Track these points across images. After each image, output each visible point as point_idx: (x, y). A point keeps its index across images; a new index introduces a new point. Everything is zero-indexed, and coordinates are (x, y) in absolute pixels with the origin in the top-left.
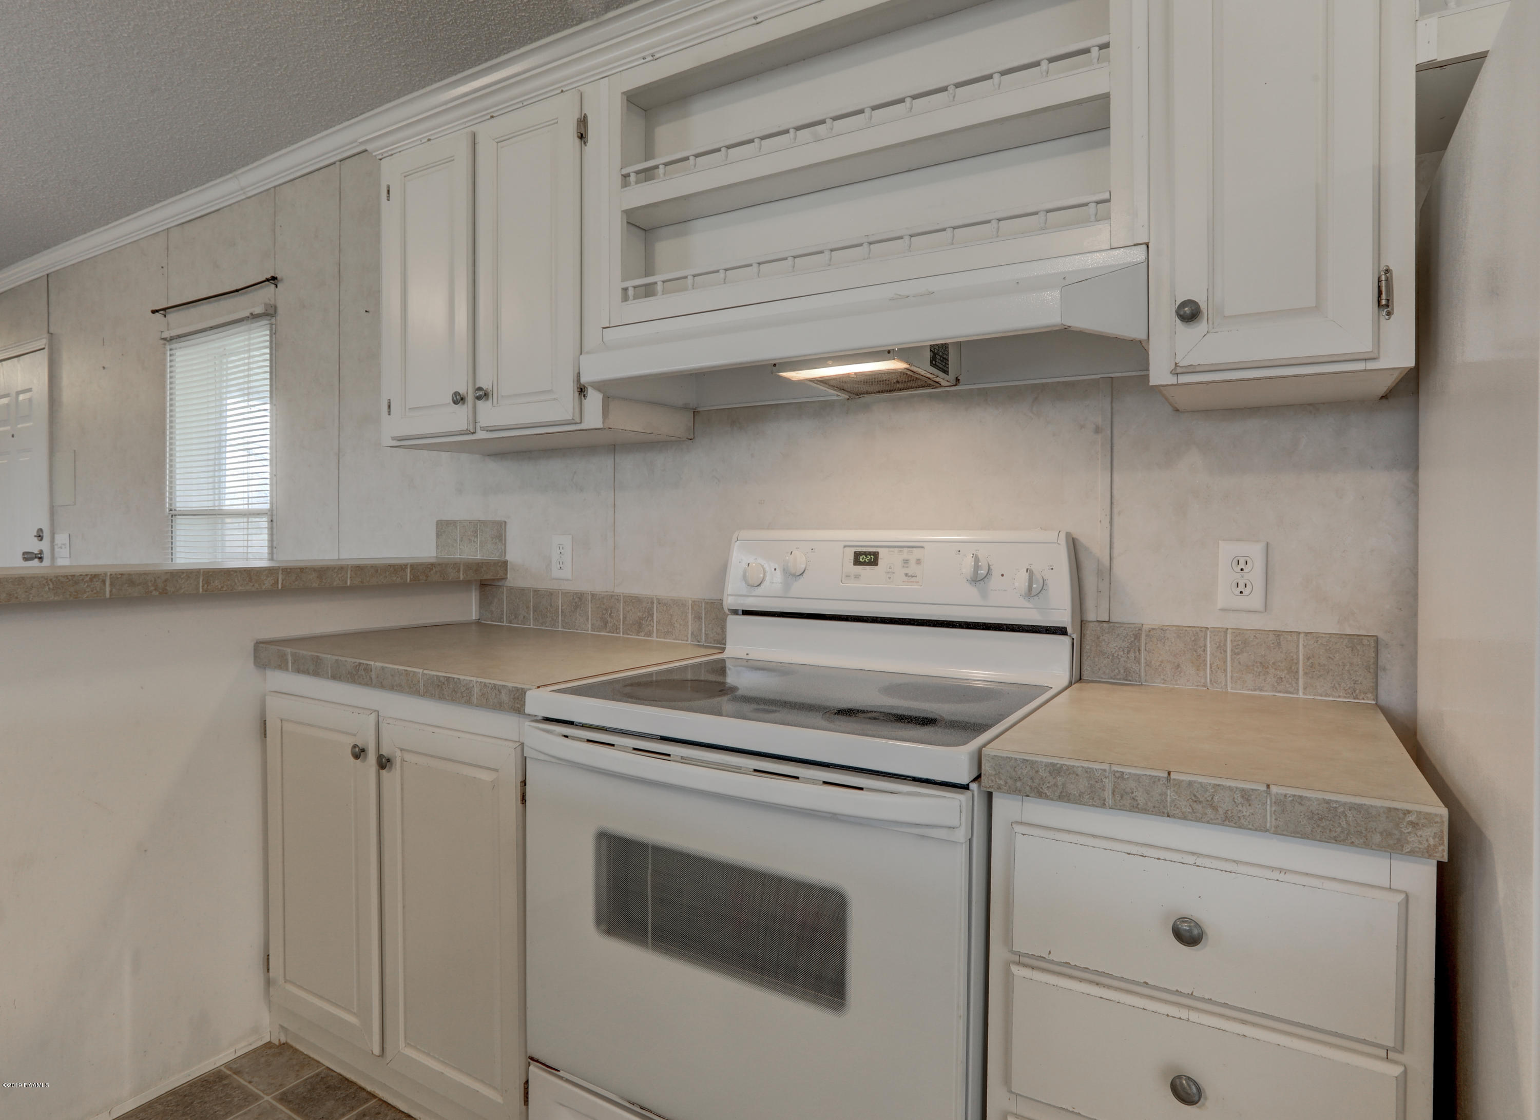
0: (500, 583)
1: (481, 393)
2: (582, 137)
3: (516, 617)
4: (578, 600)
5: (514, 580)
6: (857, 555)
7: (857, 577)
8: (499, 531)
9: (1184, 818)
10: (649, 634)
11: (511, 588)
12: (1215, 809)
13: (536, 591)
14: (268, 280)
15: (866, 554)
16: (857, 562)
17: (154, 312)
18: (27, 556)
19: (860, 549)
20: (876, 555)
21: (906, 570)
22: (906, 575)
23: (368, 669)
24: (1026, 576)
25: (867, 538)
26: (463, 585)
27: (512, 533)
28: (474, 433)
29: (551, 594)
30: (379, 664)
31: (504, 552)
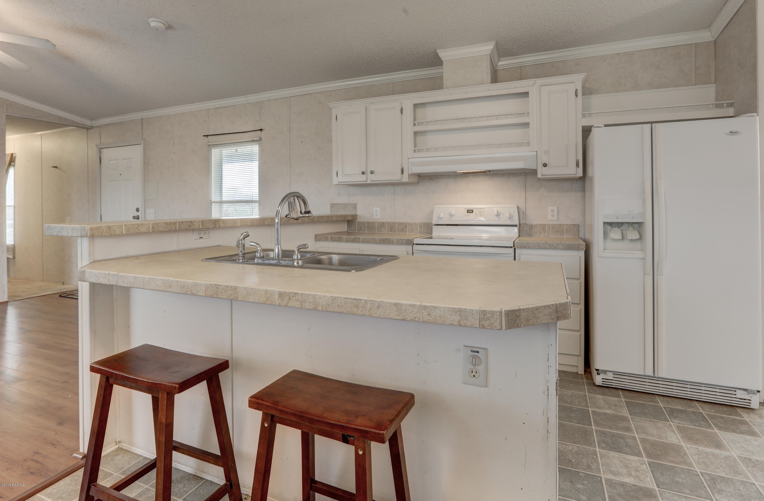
0: (355, 221)
1: (372, 172)
2: (402, 112)
3: (361, 230)
4: (382, 225)
5: (359, 220)
6: (468, 211)
7: (468, 215)
8: (355, 206)
9: (549, 249)
10: (406, 232)
11: (359, 222)
12: (553, 247)
13: (368, 223)
14: (260, 130)
15: (470, 210)
16: (468, 212)
17: (204, 136)
18: (134, 218)
19: (468, 209)
20: (472, 211)
21: (480, 214)
22: (480, 215)
23: (359, 239)
24: (509, 215)
25: (470, 207)
26: (343, 221)
27: (359, 207)
28: (367, 181)
29: (373, 223)
30: (363, 237)
31: (356, 212)
